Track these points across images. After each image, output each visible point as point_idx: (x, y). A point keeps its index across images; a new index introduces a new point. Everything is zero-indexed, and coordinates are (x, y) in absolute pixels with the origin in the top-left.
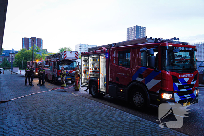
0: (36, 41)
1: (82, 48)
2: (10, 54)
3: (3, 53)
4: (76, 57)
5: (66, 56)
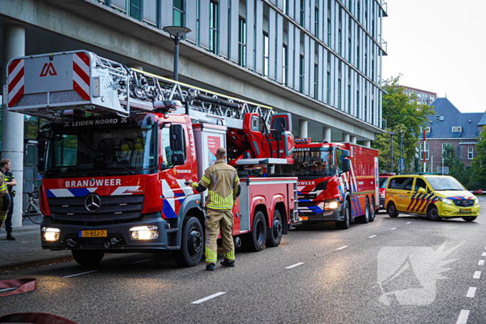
2: (479, 129)
3: (456, 125)
4: (77, 88)
5: (22, 88)
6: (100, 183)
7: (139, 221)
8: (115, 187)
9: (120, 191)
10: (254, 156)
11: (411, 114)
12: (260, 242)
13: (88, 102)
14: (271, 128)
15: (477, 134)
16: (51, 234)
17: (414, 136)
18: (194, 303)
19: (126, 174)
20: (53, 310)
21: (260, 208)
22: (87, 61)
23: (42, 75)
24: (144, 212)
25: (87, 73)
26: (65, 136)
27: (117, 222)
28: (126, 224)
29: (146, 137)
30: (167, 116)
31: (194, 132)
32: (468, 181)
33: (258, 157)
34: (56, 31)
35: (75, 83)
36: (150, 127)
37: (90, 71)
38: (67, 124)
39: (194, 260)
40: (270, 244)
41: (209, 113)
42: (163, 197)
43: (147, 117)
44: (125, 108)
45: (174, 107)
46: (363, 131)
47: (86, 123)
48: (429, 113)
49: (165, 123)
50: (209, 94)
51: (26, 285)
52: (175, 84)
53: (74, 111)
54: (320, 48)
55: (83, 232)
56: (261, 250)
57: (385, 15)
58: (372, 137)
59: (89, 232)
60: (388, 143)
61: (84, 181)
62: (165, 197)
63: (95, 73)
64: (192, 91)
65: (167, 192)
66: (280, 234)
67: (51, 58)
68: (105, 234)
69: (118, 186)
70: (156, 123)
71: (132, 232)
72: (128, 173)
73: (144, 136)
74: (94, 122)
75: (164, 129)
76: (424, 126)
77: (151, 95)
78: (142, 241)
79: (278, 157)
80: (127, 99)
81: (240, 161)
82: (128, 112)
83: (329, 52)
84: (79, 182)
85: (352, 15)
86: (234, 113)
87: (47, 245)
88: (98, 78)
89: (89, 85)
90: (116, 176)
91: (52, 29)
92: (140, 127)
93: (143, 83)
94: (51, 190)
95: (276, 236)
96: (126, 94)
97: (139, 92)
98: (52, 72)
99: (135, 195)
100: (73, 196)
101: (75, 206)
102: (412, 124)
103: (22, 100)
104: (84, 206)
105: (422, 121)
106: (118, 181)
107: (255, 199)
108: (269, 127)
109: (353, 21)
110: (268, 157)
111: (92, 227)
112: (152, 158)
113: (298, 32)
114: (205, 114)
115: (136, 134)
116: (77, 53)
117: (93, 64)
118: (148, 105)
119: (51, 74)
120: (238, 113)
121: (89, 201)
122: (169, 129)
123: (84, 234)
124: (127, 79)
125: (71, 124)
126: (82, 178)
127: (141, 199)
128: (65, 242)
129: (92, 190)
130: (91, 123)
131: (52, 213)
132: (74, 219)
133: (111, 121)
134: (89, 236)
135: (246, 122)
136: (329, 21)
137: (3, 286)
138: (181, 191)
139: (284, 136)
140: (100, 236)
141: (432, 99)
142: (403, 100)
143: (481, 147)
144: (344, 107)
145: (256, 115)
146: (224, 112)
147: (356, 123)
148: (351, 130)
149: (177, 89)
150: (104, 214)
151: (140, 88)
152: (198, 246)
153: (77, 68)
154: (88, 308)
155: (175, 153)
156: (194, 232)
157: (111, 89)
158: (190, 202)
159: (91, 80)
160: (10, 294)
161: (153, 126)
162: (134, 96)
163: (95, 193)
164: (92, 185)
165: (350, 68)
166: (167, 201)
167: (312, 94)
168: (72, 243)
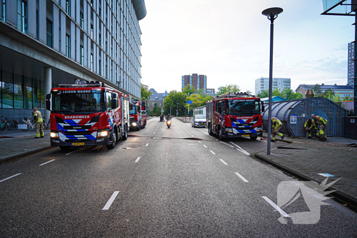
0: (198, 79)
1: (264, 84)
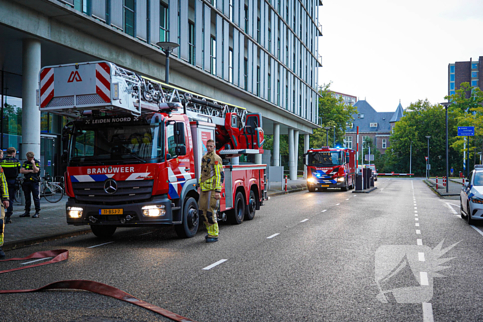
2: (391, 124)
3: (373, 121)
4: (99, 92)
5: (53, 92)
6: (116, 170)
7: (149, 201)
8: (130, 174)
9: (133, 177)
10: (233, 148)
11: (339, 113)
12: (240, 216)
13: (109, 104)
14: (246, 125)
15: (390, 128)
16: (75, 212)
17: (341, 130)
18: (205, 269)
19: (139, 163)
20: (90, 276)
21: (240, 189)
22: (108, 70)
23: (69, 81)
24: (154, 194)
25: (108, 80)
26: (84, 132)
27: (130, 202)
28: (139, 204)
29: (154, 133)
30: (171, 115)
31: (191, 128)
32: (383, 165)
33: (236, 148)
34: (66, 44)
35: (97, 88)
36: (158, 124)
37: (111, 78)
38: (88, 122)
39: (192, 232)
40: (247, 218)
41: (200, 113)
42: (169, 181)
43: (155, 116)
44: (138, 108)
45: (175, 108)
46: (304, 127)
47: (104, 121)
48: (353, 112)
49: (170, 121)
50: (199, 98)
51: (60, 255)
52: (173, 89)
53: (93, 111)
54: (272, 60)
55: (102, 210)
56: (240, 223)
57: (321, 34)
58: (310, 131)
59: (108, 210)
60: (322, 136)
61: (103, 169)
62: (170, 181)
63: (114, 80)
64: (188, 94)
65: (172, 177)
66: (254, 209)
67: (77, 67)
68: (121, 212)
69: (132, 172)
70: (163, 121)
71: (143, 210)
72: (140, 163)
73: (152, 131)
74: (111, 120)
75: (169, 126)
76: (349, 122)
77: (156, 98)
78: (152, 218)
79: (252, 148)
80: (139, 102)
81: (223, 151)
82: (140, 112)
83: (279, 64)
84: (99, 169)
85: (296, 35)
86: (218, 113)
87: (71, 221)
88: (117, 84)
89: (110, 90)
90: (130, 165)
91: (63, 43)
92: (149, 124)
93: (150, 88)
94: (75, 176)
95: (251, 211)
96: (138, 97)
97: (148, 96)
98: (78, 79)
99: (146, 180)
100: (94, 181)
101: (96, 189)
102: (340, 121)
103: (52, 102)
104: (103, 189)
105: (348, 118)
106: (132, 169)
107: (236, 182)
108: (244, 124)
109: (297, 40)
110: (245, 148)
111: (110, 206)
112: (160, 149)
113: (255, 47)
114: (197, 113)
115: (145, 130)
116: (99, 63)
117: (113, 73)
118: (154, 107)
119: (77, 81)
120: (221, 113)
121: (108, 185)
122: (173, 126)
123: (103, 212)
124: (139, 85)
125: (91, 122)
126: (101, 166)
127: (151, 183)
128: (87, 219)
129: (110, 176)
130: (109, 121)
131: (76, 195)
132: (94, 200)
133: (125, 119)
134: (108, 213)
135: (227, 120)
136: (279, 39)
137: (40, 256)
138: (183, 176)
139: (257, 131)
140: (117, 213)
141: (353, 100)
142: (333, 101)
143: (393, 139)
144: (290, 108)
145: (234, 114)
146: (211, 112)
147: (299, 120)
148: (295, 126)
149: (176, 93)
150: (120, 195)
151: (147, 92)
152: (195, 221)
153: (99, 76)
154: (118, 275)
155: (179, 145)
156: (192, 209)
157: (126, 93)
158: (189, 186)
159: (112, 86)
160: (47, 263)
161: (160, 124)
162: (144, 99)
163: (113, 178)
164: (110, 173)
165: (295, 76)
166: (171, 185)
167: (266, 97)
168: (93, 219)
